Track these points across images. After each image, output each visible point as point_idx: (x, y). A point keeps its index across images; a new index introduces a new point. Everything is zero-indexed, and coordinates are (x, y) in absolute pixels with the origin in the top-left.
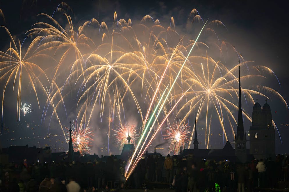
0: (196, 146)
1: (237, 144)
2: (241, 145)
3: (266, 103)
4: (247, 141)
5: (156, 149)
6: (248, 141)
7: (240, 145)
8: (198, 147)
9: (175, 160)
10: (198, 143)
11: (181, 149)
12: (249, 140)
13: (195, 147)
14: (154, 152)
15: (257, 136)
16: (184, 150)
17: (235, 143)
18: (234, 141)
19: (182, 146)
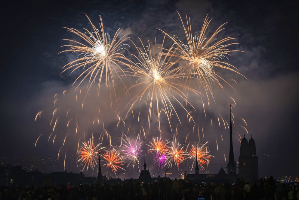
1: (228, 170)
2: (232, 170)
3: (252, 138)
5: (166, 174)
6: (237, 167)
8: (198, 172)
10: (199, 170)
11: (185, 174)
14: (165, 176)
15: (244, 164)
16: (188, 174)
17: (227, 169)
18: (226, 167)
19: (186, 172)
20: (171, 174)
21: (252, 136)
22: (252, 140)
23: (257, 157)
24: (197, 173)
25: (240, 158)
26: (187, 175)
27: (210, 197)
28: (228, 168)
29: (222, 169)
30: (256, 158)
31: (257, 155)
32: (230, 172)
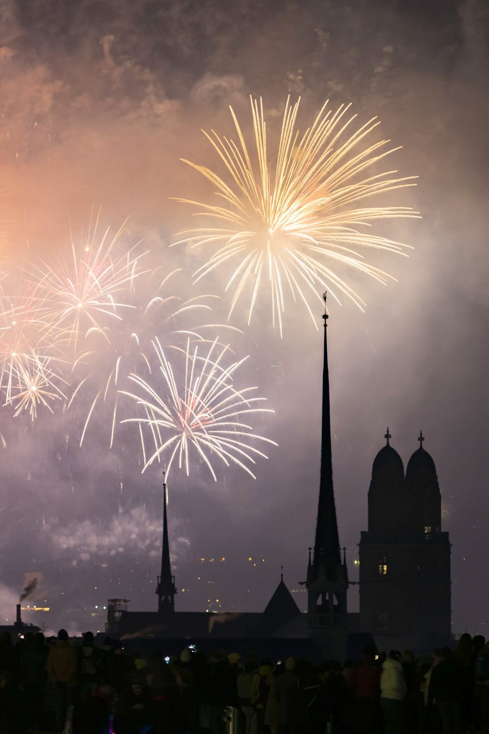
0: (166, 599)
1: (312, 598)
2: (327, 598)
3: (421, 449)
4: (350, 585)
5: (22, 608)
6: (353, 583)
7: (324, 597)
8: (173, 604)
9: (88, 651)
10: (175, 591)
11: (111, 610)
12: (358, 580)
13: (161, 604)
14: (15, 620)
15: (385, 568)
16: (125, 614)
17: (304, 590)
18: (301, 583)
19: (115, 600)
20: (47, 609)
21: (421, 439)
22: (422, 458)
23: (447, 534)
24: (166, 605)
25: (366, 540)
26: (117, 614)
27: (225, 720)
28: (307, 586)
29: (282, 590)
30: (442, 541)
31: (443, 530)
32: (319, 602)
